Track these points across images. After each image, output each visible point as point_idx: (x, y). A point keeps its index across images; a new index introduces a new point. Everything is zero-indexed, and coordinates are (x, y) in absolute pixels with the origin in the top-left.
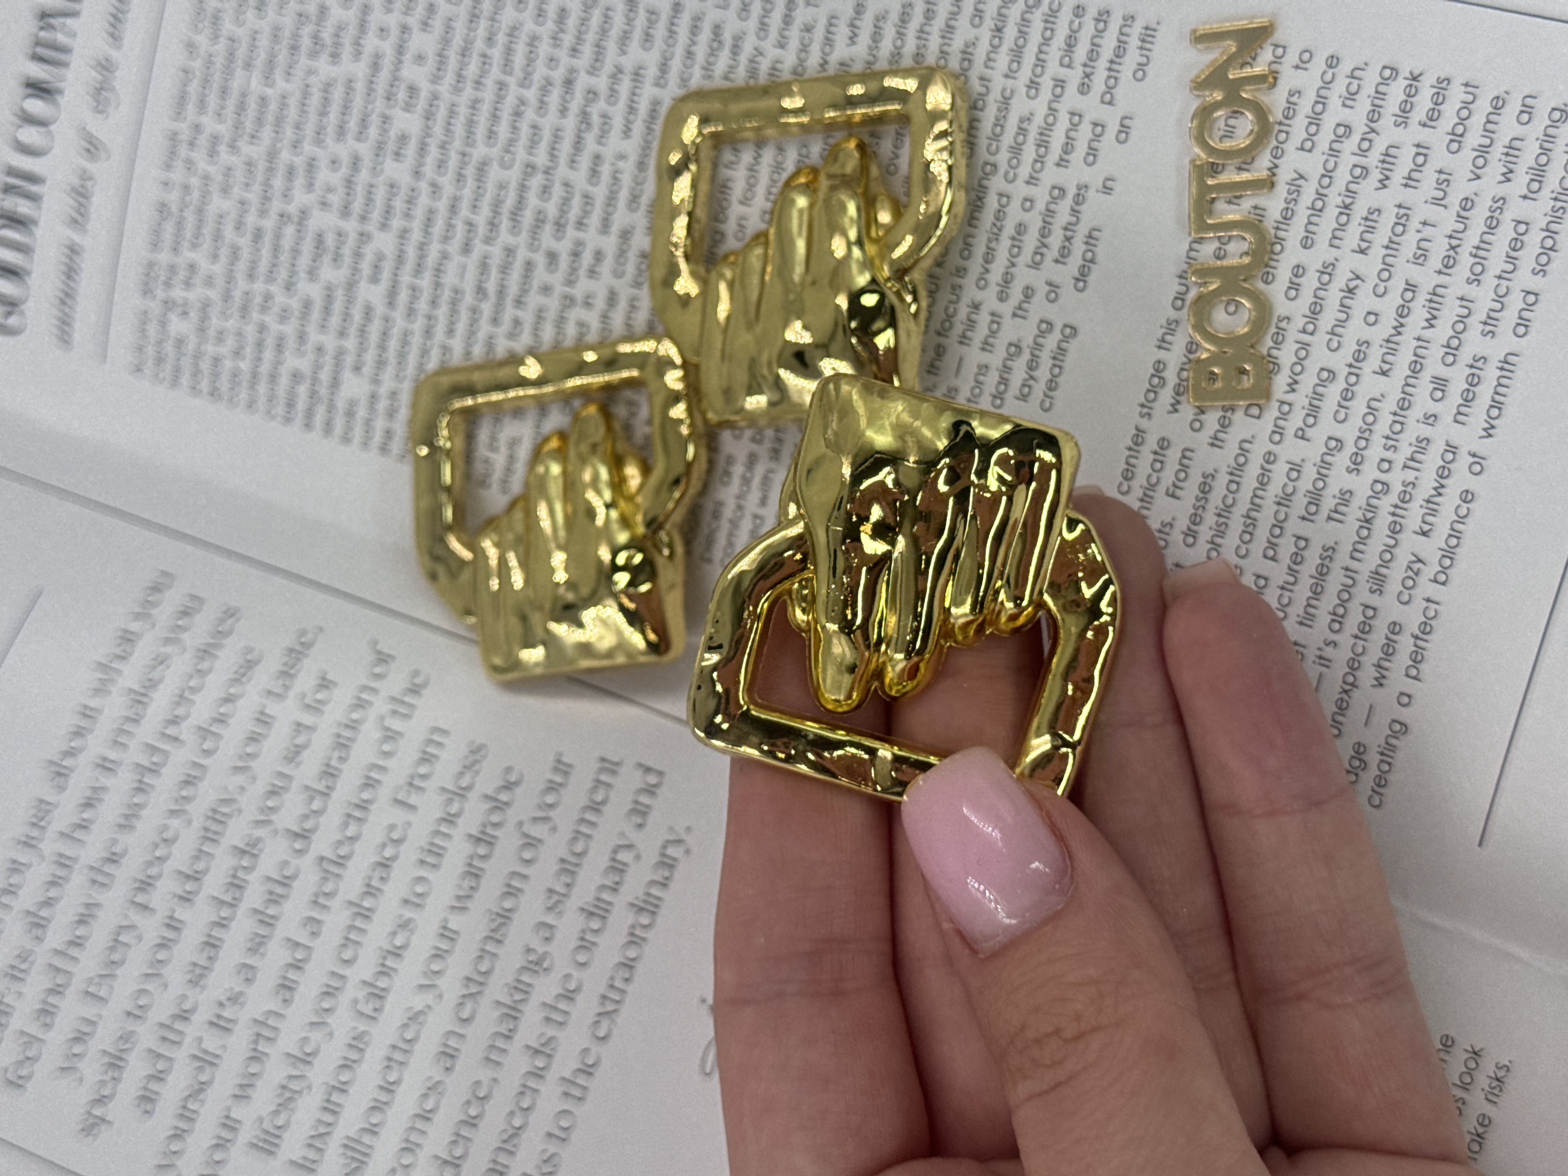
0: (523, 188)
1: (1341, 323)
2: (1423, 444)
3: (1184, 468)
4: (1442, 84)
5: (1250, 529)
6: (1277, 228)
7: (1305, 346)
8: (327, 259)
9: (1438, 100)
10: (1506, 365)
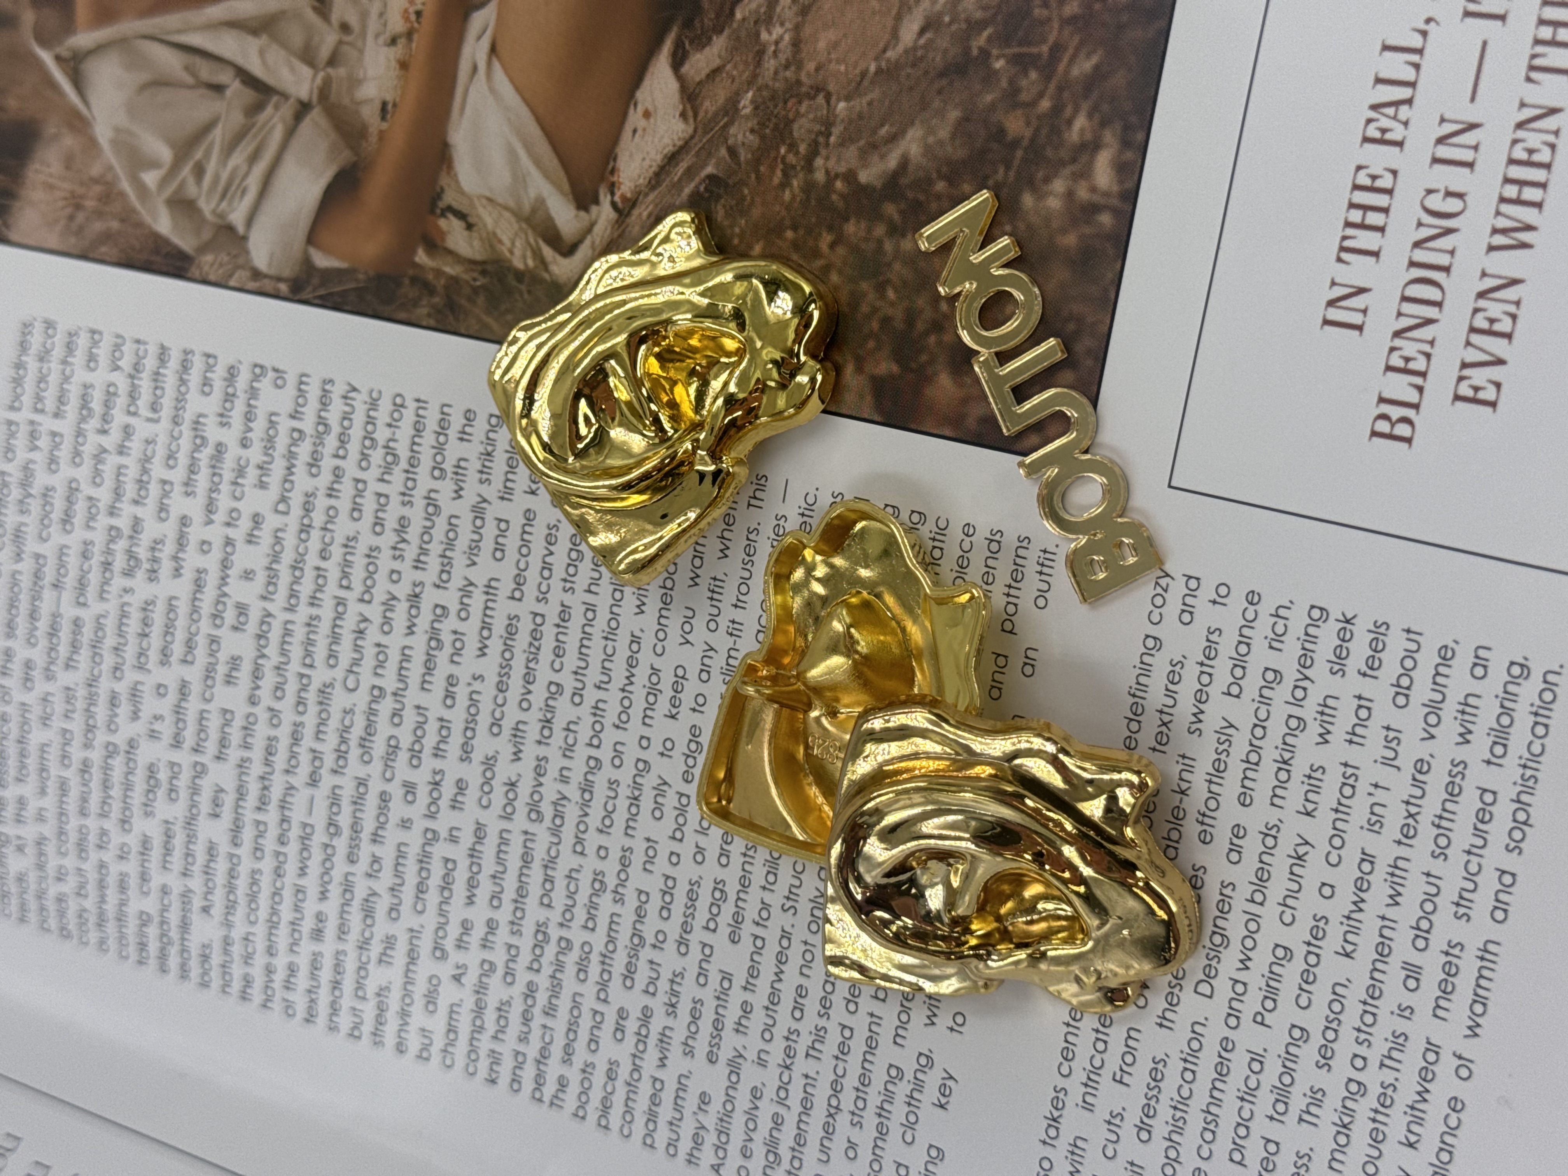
0: (372, 712)
1: (1293, 894)
2: (1399, 1040)
3: (1130, 1050)
4: (1380, 630)
5: (1212, 1127)
6: (1210, 782)
7: (1254, 918)
8: (161, 793)
9: (1377, 647)
10: (1485, 953)
